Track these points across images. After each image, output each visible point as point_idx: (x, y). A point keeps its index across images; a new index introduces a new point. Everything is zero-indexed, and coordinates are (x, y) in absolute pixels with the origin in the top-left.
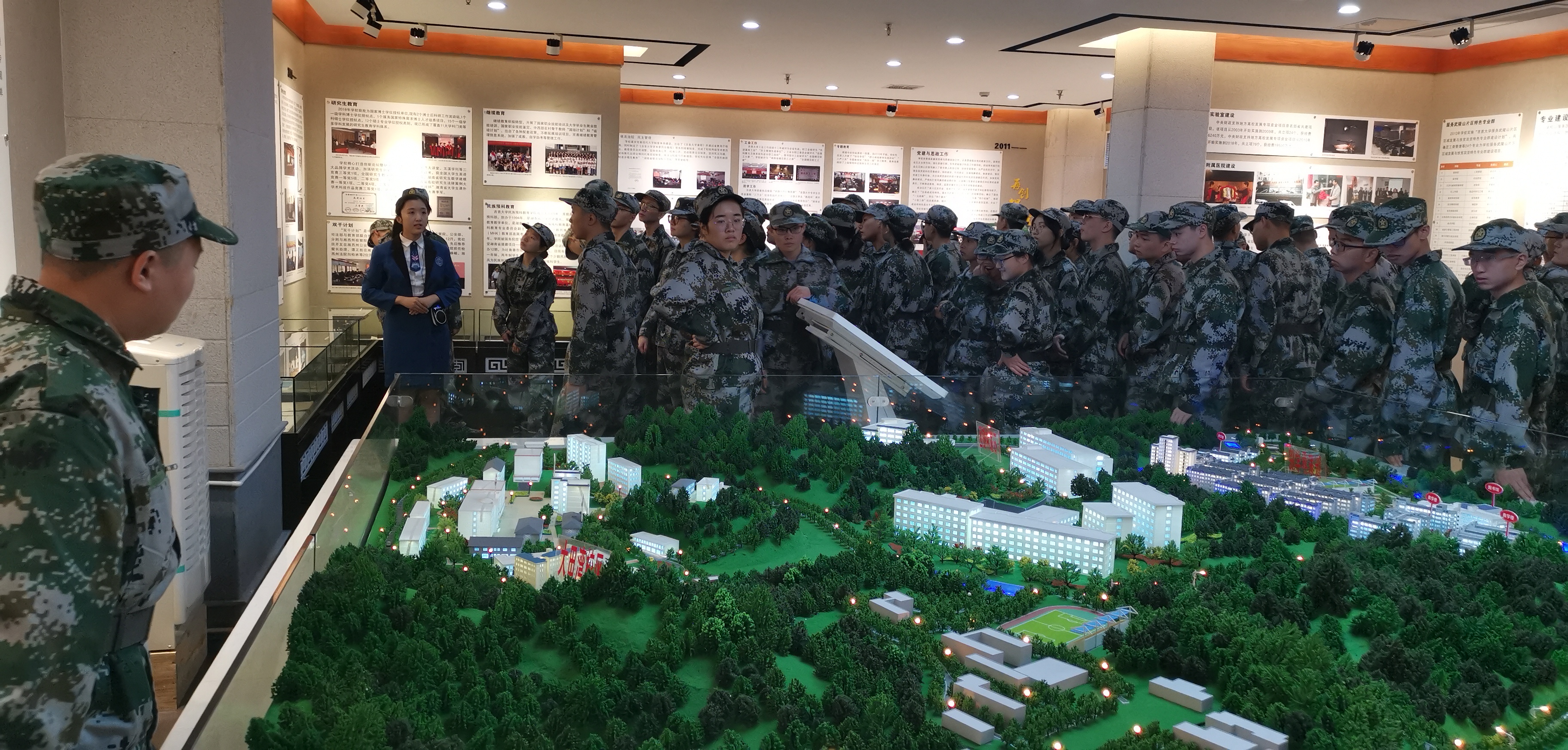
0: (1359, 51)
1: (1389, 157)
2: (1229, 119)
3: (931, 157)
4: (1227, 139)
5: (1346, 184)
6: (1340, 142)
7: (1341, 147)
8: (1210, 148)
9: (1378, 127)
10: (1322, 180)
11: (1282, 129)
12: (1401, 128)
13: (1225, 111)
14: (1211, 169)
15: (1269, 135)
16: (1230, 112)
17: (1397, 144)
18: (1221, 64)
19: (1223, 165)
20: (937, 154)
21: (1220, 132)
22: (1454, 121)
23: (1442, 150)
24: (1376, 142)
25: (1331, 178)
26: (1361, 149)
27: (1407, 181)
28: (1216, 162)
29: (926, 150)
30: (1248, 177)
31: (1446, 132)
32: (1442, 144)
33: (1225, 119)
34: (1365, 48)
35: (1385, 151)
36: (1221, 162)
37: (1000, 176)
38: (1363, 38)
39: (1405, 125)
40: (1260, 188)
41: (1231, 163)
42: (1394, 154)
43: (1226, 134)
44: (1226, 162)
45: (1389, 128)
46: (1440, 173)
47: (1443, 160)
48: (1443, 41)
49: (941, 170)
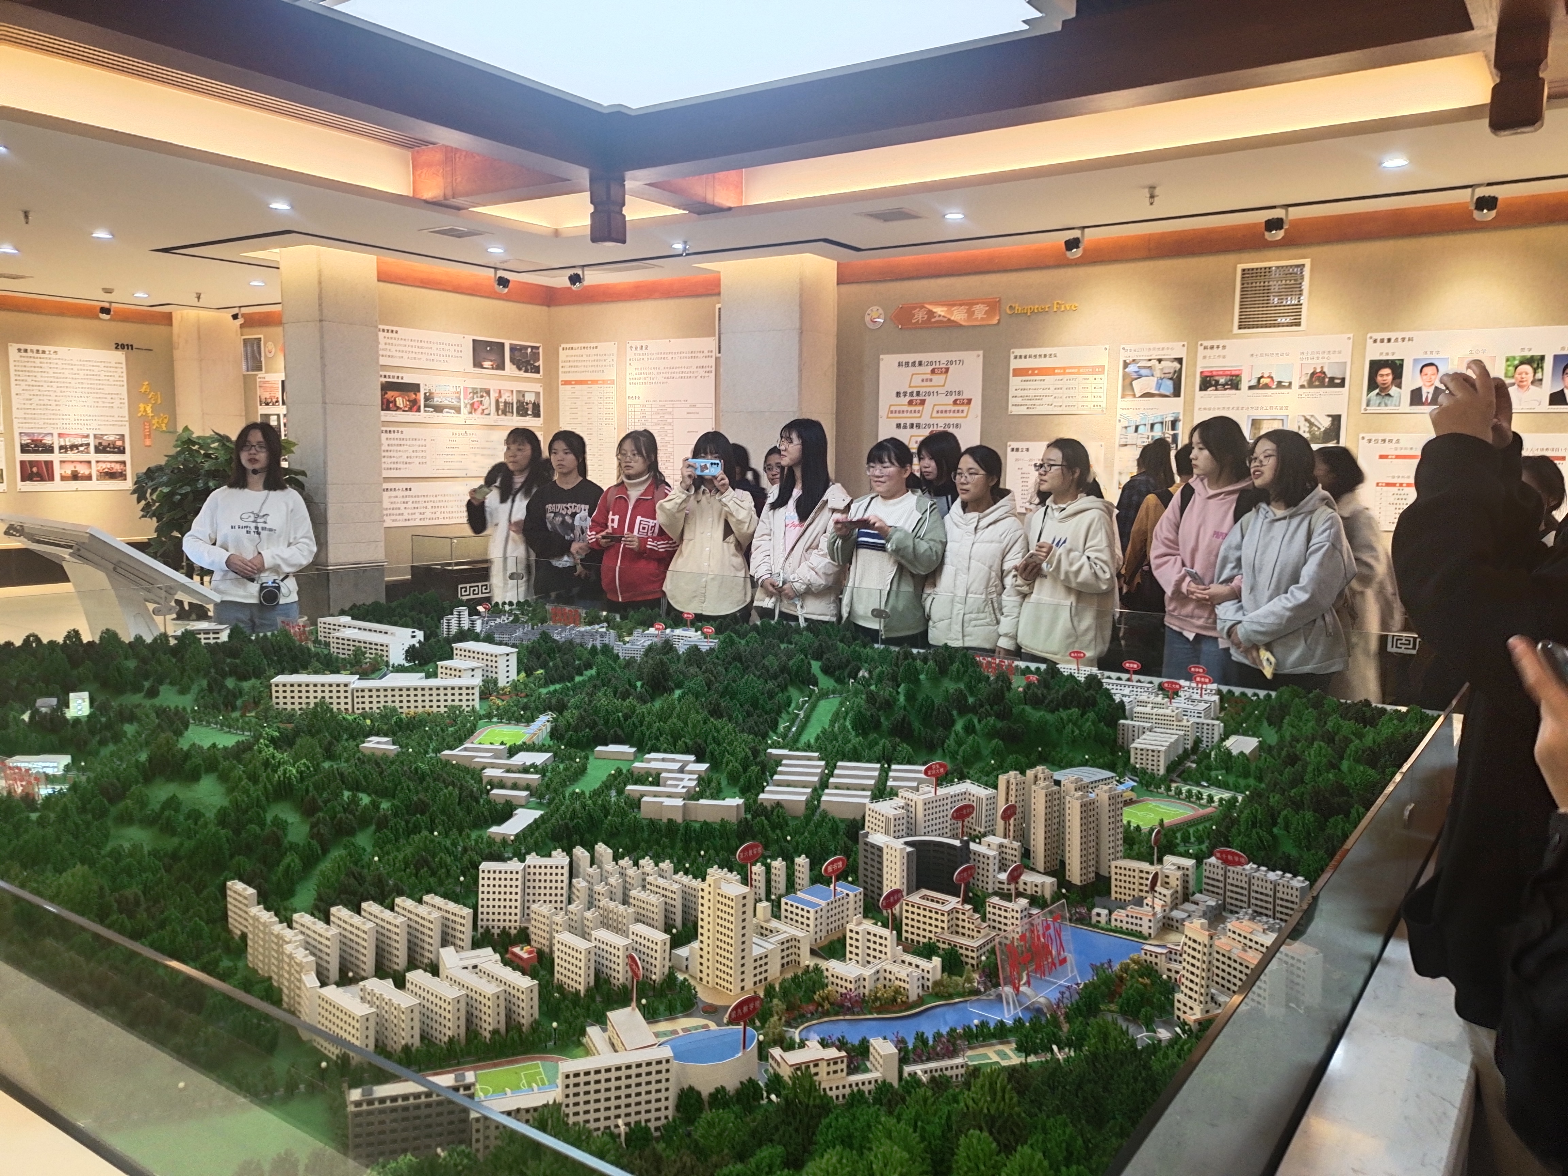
0: (499, 284)
1: (522, 374)
2: (394, 335)
3: (35, 355)
4: (394, 354)
5: (494, 395)
6: (485, 360)
7: (487, 364)
8: (383, 361)
9: (513, 348)
10: (475, 392)
11: (439, 346)
12: (529, 350)
13: (390, 328)
14: (384, 380)
15: (429, 351)
16: (395, 329)
17: (528, 362)
18: (382, 284)
19: (395, 377)
20: (44, 352)
21: (388, 347)
22: (568, 346)
23: (561, 370)
24: (512, 360)
25: (482, 390)
26: (501, 366)
27: (538, 394)
28: (387, 374)
29: (29, 347)
30: (415, 388)
31: (563, 355)
32: (561, 365)
33: (390, 335)
34: (504, 282)
35: (520, 369)
36: (392, 374)
37: (125, 379)
38: (501, 273)
39: (533, 347)
40: (427, 399)
41: (400, 375)
42: (526, 371)
43: (393, 348)
44: (396, 374)
45: (520, 350)
46: (561, 388)
47: (562, 377)
48: (561, 281)
49: (51, 371)
